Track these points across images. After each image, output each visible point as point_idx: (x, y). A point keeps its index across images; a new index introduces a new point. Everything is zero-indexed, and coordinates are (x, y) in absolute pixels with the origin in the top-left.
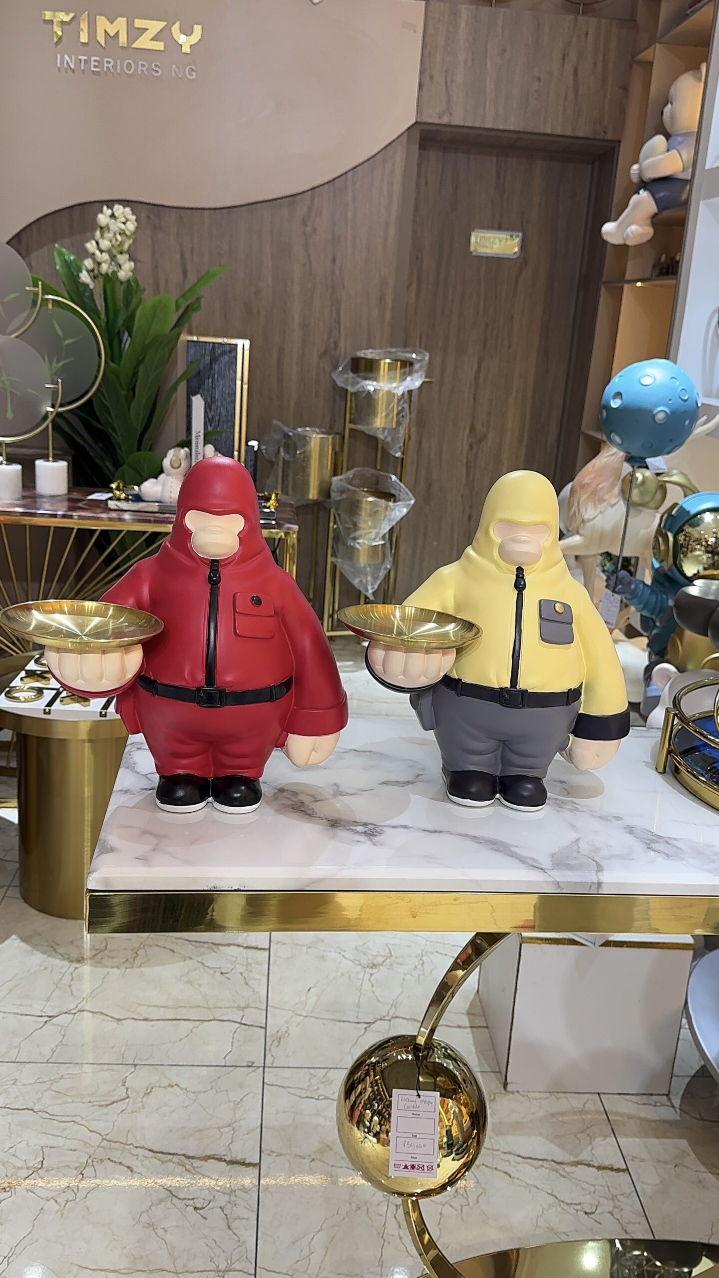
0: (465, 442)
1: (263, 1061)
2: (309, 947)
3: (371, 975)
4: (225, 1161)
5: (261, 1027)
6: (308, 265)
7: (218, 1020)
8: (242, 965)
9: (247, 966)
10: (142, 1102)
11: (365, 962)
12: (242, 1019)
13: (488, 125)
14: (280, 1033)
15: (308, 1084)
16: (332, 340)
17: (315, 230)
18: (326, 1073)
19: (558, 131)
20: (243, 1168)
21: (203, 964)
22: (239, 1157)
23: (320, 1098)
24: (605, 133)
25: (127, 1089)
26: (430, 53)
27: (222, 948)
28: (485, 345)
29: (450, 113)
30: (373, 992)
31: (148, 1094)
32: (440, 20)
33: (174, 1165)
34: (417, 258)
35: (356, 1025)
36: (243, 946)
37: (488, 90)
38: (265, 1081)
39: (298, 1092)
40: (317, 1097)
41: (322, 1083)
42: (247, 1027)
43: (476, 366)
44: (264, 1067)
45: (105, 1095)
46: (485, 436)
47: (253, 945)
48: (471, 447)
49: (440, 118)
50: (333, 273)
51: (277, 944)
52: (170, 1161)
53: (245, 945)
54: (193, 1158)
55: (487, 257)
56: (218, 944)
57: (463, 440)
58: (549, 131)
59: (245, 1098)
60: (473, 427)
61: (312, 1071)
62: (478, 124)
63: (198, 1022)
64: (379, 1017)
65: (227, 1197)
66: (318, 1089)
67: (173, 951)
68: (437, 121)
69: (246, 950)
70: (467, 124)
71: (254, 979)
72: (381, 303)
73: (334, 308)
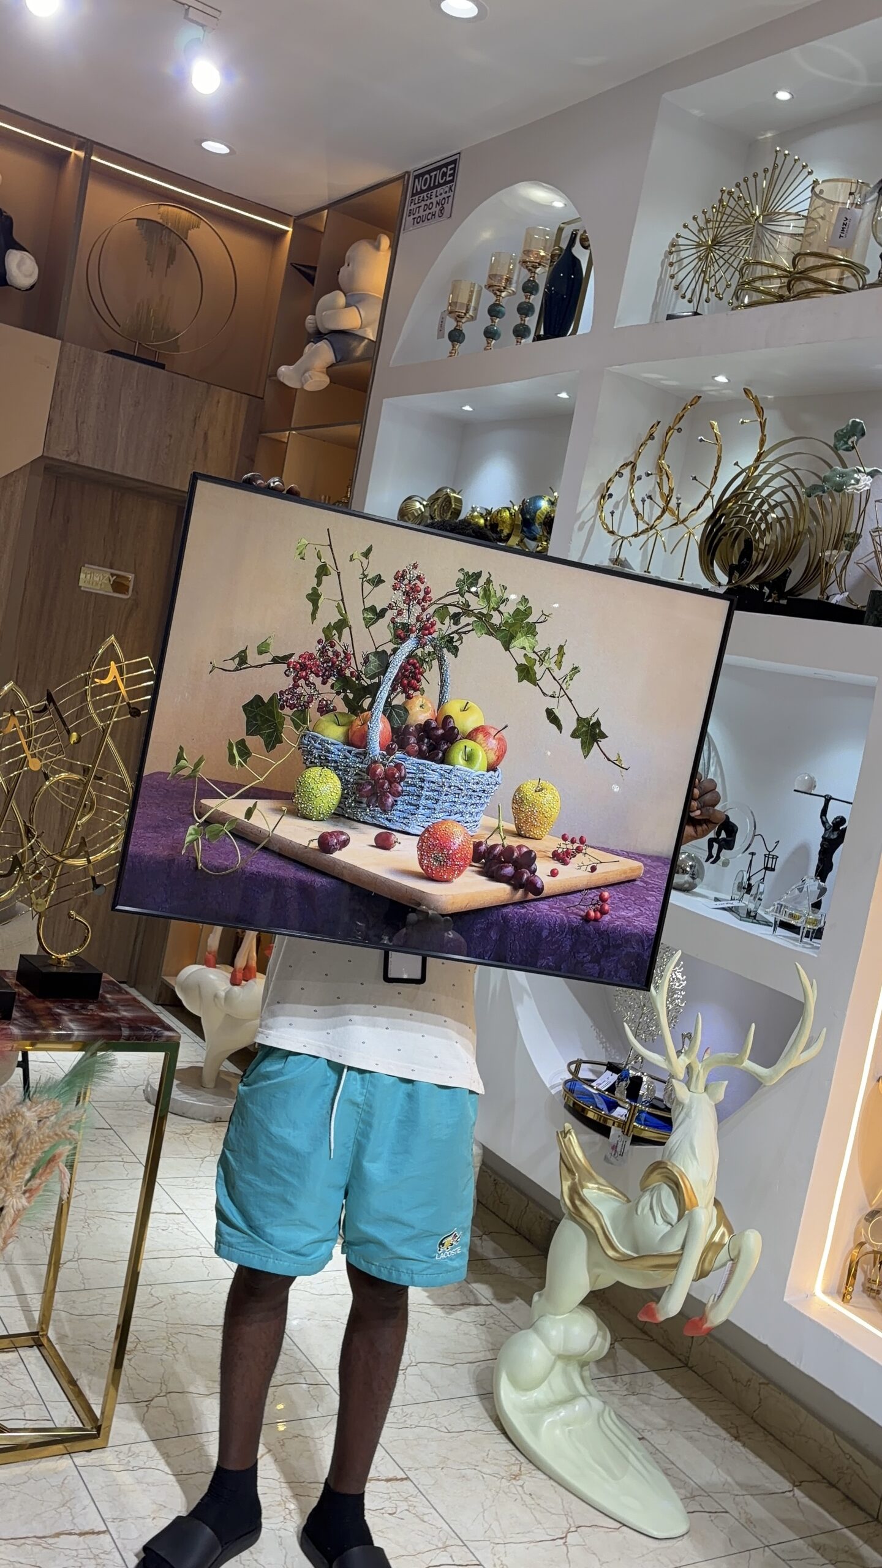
4: (75, 1534)
13: (119, 473)
18: (130, 1448)
20: (94, 1536)
22: (87, 1529)
23: (135, 1469)
26: (62, 391)
29: (79, 453)
32: (75, 361)
33: (30, 1547)
37: (119, 438)
41: (130, 1456)
49: (68, 456)
52: (24, 1544)
54: (44, 1537)
59: (66, 1482)
62: (107, 469)
64: (154, 1395)
65: (93, 1561)
66: (129, 1462)
68: (64, 458)
70: (96, 467)
71: (15, 1378)
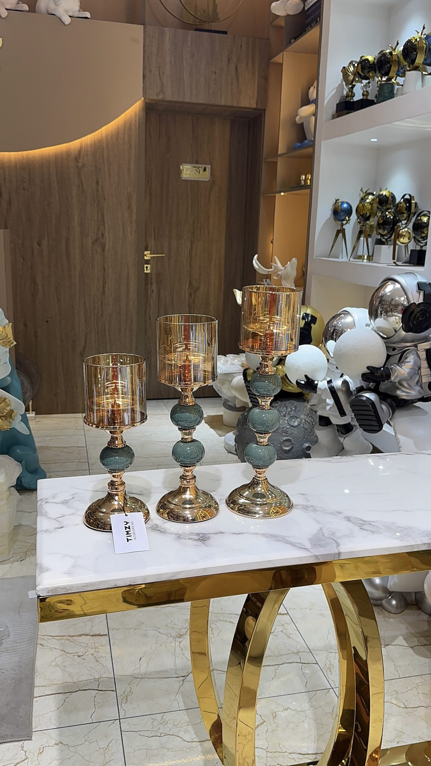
0: (187, 292)
1: (118, 715)
2: (135, 629)
3: (180, 642)
5: (113, 691)
6: (81, 186)
7: (83, 690)
8: (92, 648)
9: (95, 648)
10: (38, 760)
11: (174, 634)
12: (98, 687)
13: (187, 100)
14: (126, 693)
15: (152, 726)
16: (100, 233)
17: (84, 165)
18: (163, 716)
19: (229, 103)
21: (65, 651)
23: (162, 735)
24: (257, 104)
25: (26, 752)
26: (148, 57)
27: (75, 638)
28: (194, 233)
29: (164, 93)
30: (183, 654)
31: (41, 753)
32: (153, 37)
34: (148, 181)
35: (176, 678)
36: (90, 635)
37: (185, 79)
38: (122, 730)
39: (146, 733)
40: (159, 735)
41: (161, 724)
42: (103, 692)
43: (189, 247)
44: (120, 719)
45: (10, 760)
46: (199, 288)
47: (97, 633)
48: (190, 295)
49: (157, 96)
50: (97, 191)
51: (113, 630)
53: (91, 634)
55: (191, 180)
56: (73, 636)
57: (185, 291)
58: (223, 104)
59: (110, 745)
60: (190, 283)
61: (153, 716)
62: (181, 99)
63: (68, 694)
66: (159, 728)
67: (42, 645)
68: (155, 98)
69: (92, 637)
70: (174, 100)
71: (101, 657)
72: (129, 208)
73: (100, 213)
